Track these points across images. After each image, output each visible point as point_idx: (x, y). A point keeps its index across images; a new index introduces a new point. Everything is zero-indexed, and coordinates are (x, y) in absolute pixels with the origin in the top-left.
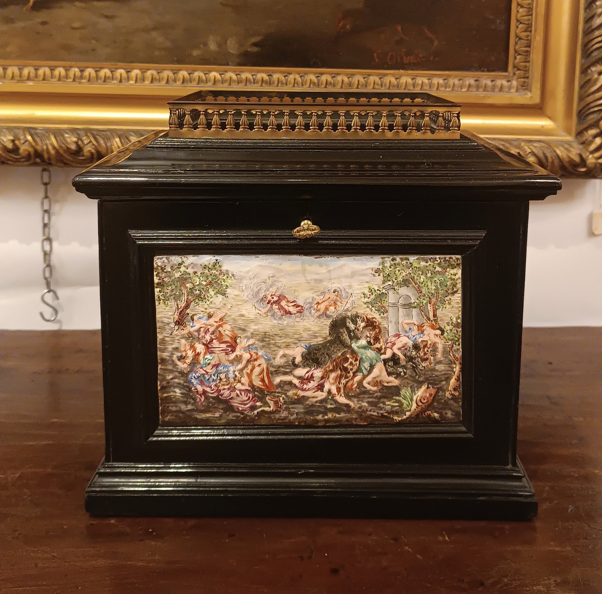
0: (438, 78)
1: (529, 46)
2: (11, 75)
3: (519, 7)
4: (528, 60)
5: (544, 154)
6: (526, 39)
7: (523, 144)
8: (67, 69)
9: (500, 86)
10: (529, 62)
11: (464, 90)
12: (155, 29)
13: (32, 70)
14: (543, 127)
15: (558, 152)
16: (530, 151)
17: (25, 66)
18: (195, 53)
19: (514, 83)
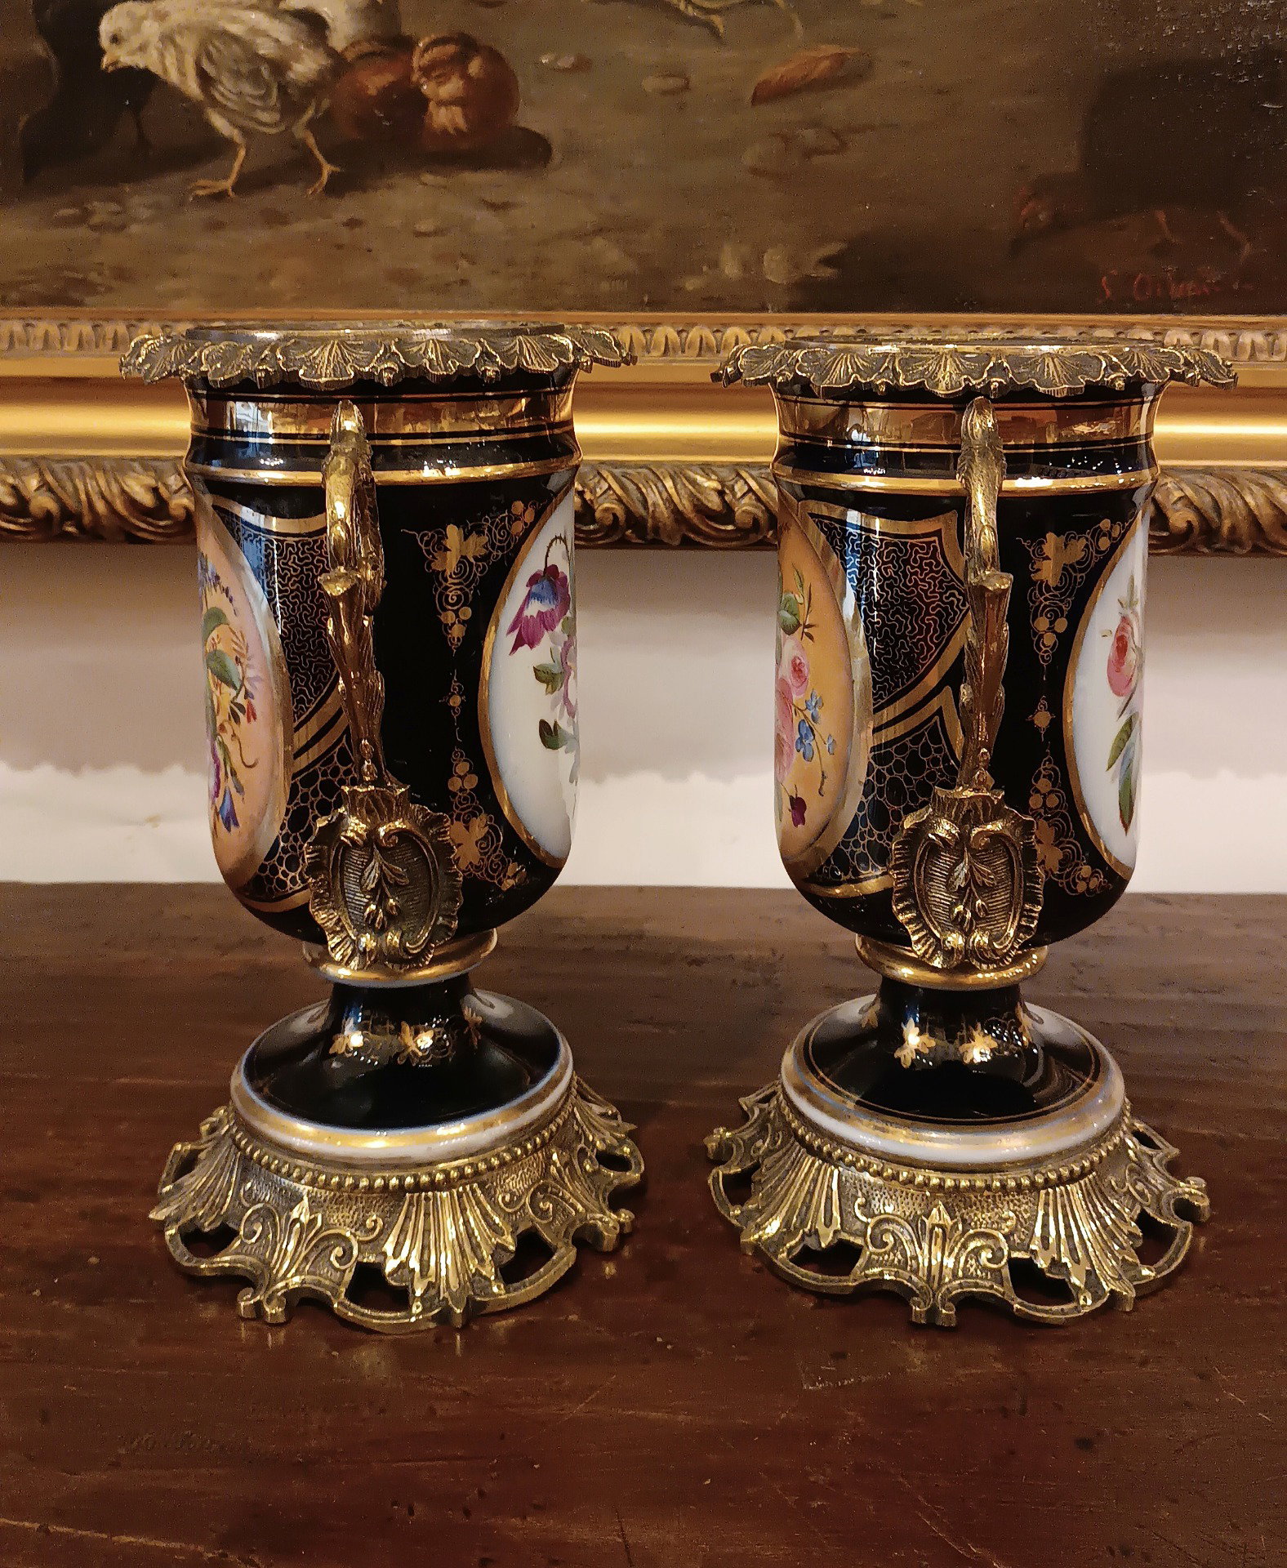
0: (1254, 330)
12: (599, 231)
18: (691, 284)
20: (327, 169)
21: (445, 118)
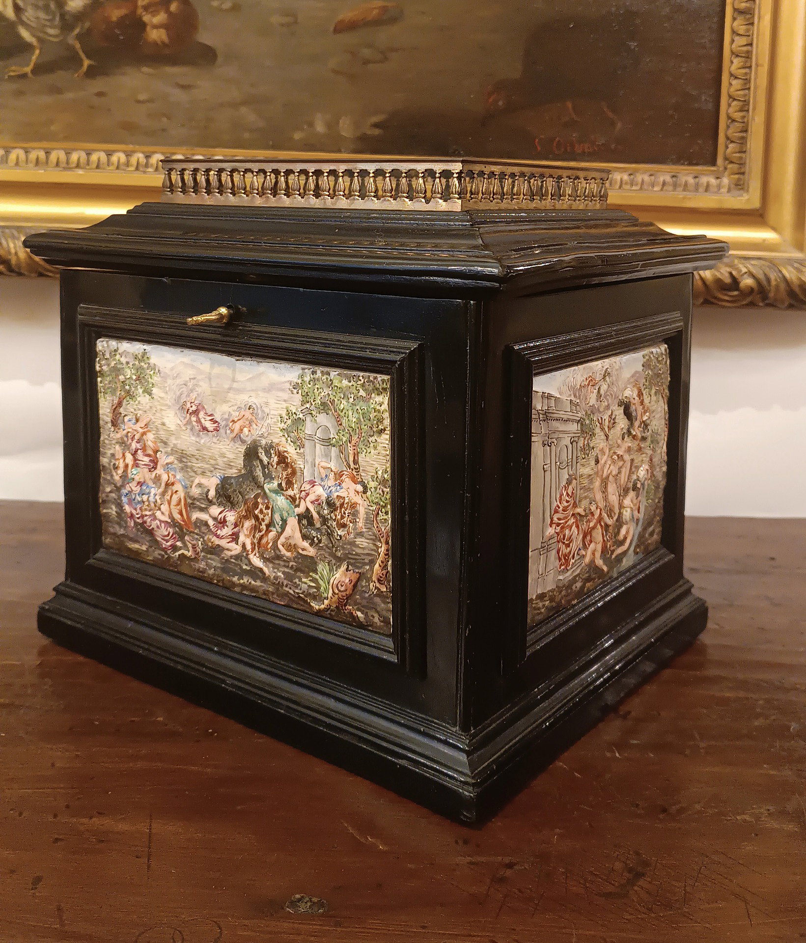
0: (622, 172)
1: (746, 131)
2: (55, 161)
3: (732, 78)
4: (744, 150)
5: (765, 275)
6: (741, 121)
7: (736, 261)
8: (128, 155)
9: (705, 184)
10: (745, 152)
11: (656, 189)
12: (244, 103)
13: (83, 155)
14: (764, 240)
15: (785, 272)
16: (747, 271)
17: (75, 150)
18: (297, 136)
19: (726, 181)
20: (86, 63)
21: (156, 35)
